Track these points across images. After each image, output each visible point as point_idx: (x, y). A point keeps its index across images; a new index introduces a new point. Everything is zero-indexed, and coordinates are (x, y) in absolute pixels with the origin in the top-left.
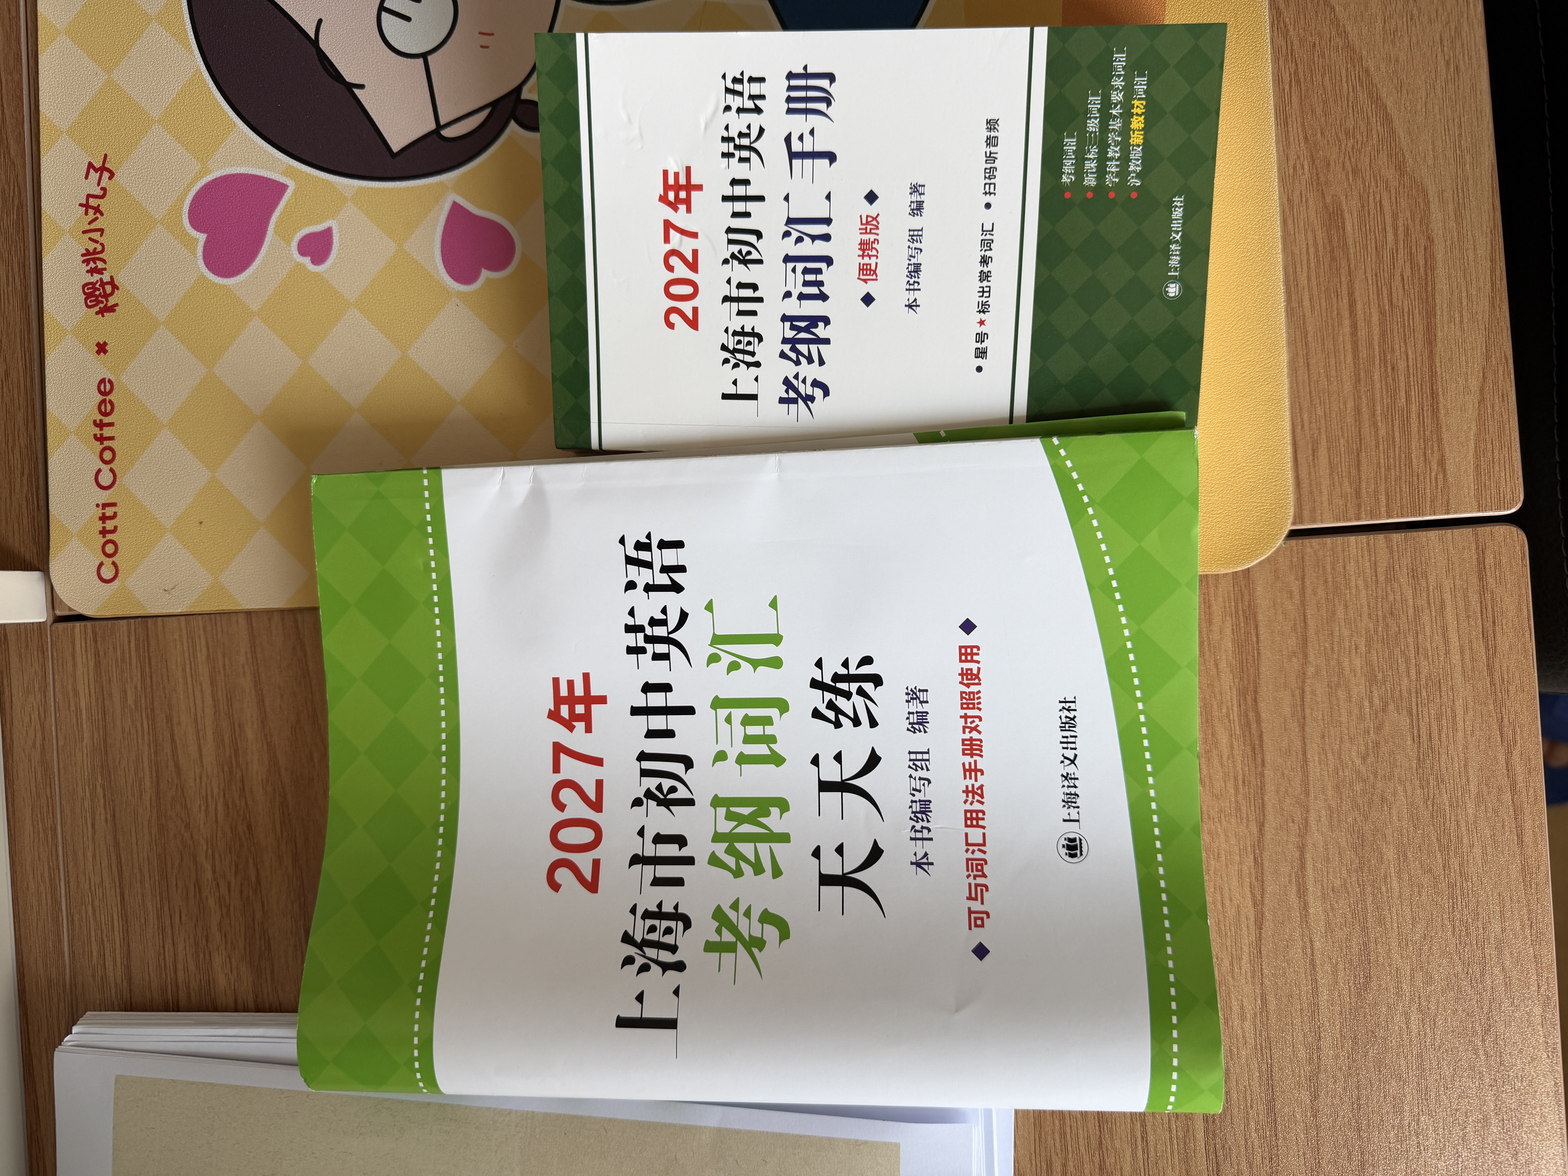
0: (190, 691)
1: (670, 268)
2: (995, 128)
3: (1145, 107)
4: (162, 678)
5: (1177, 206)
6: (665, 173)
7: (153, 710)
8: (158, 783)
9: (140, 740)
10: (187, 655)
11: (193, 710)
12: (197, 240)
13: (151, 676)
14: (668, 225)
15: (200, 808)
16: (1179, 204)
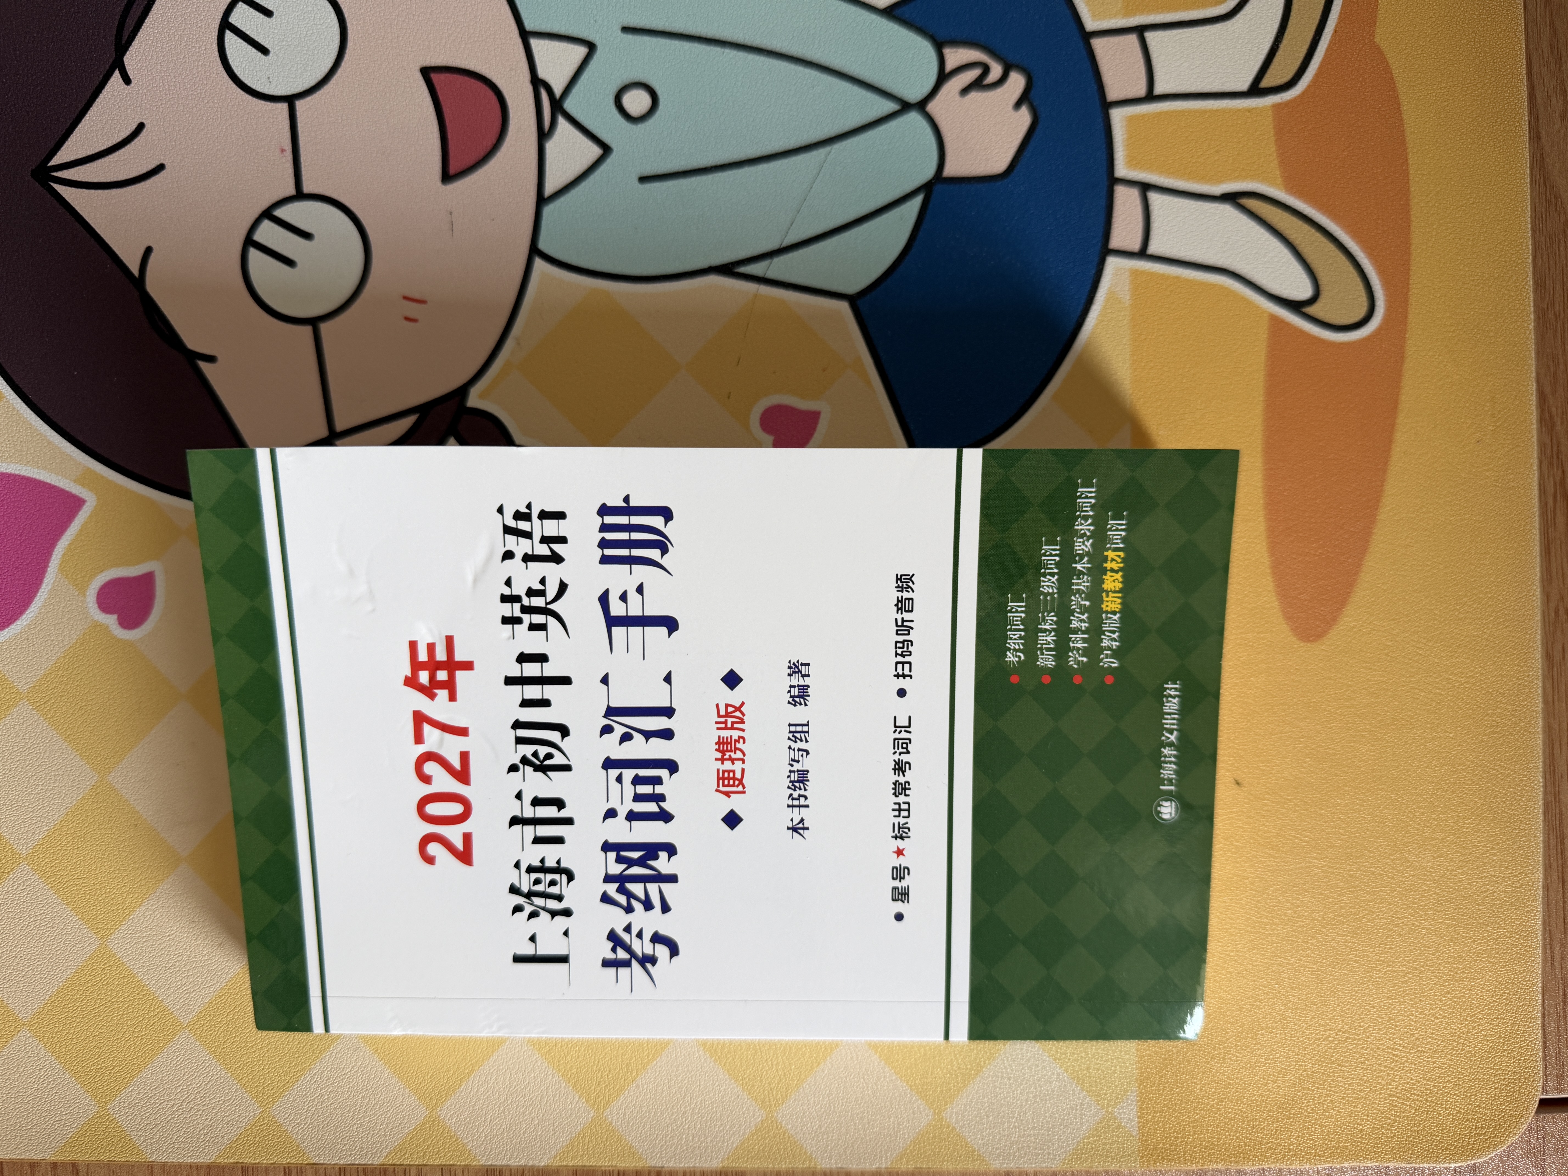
1: (426, 779)
2: (909, 587)
3: (1124, 560)
5: (1171, 696)
6: (413, 645)
14: (420, 719)
16: (1172, 693)
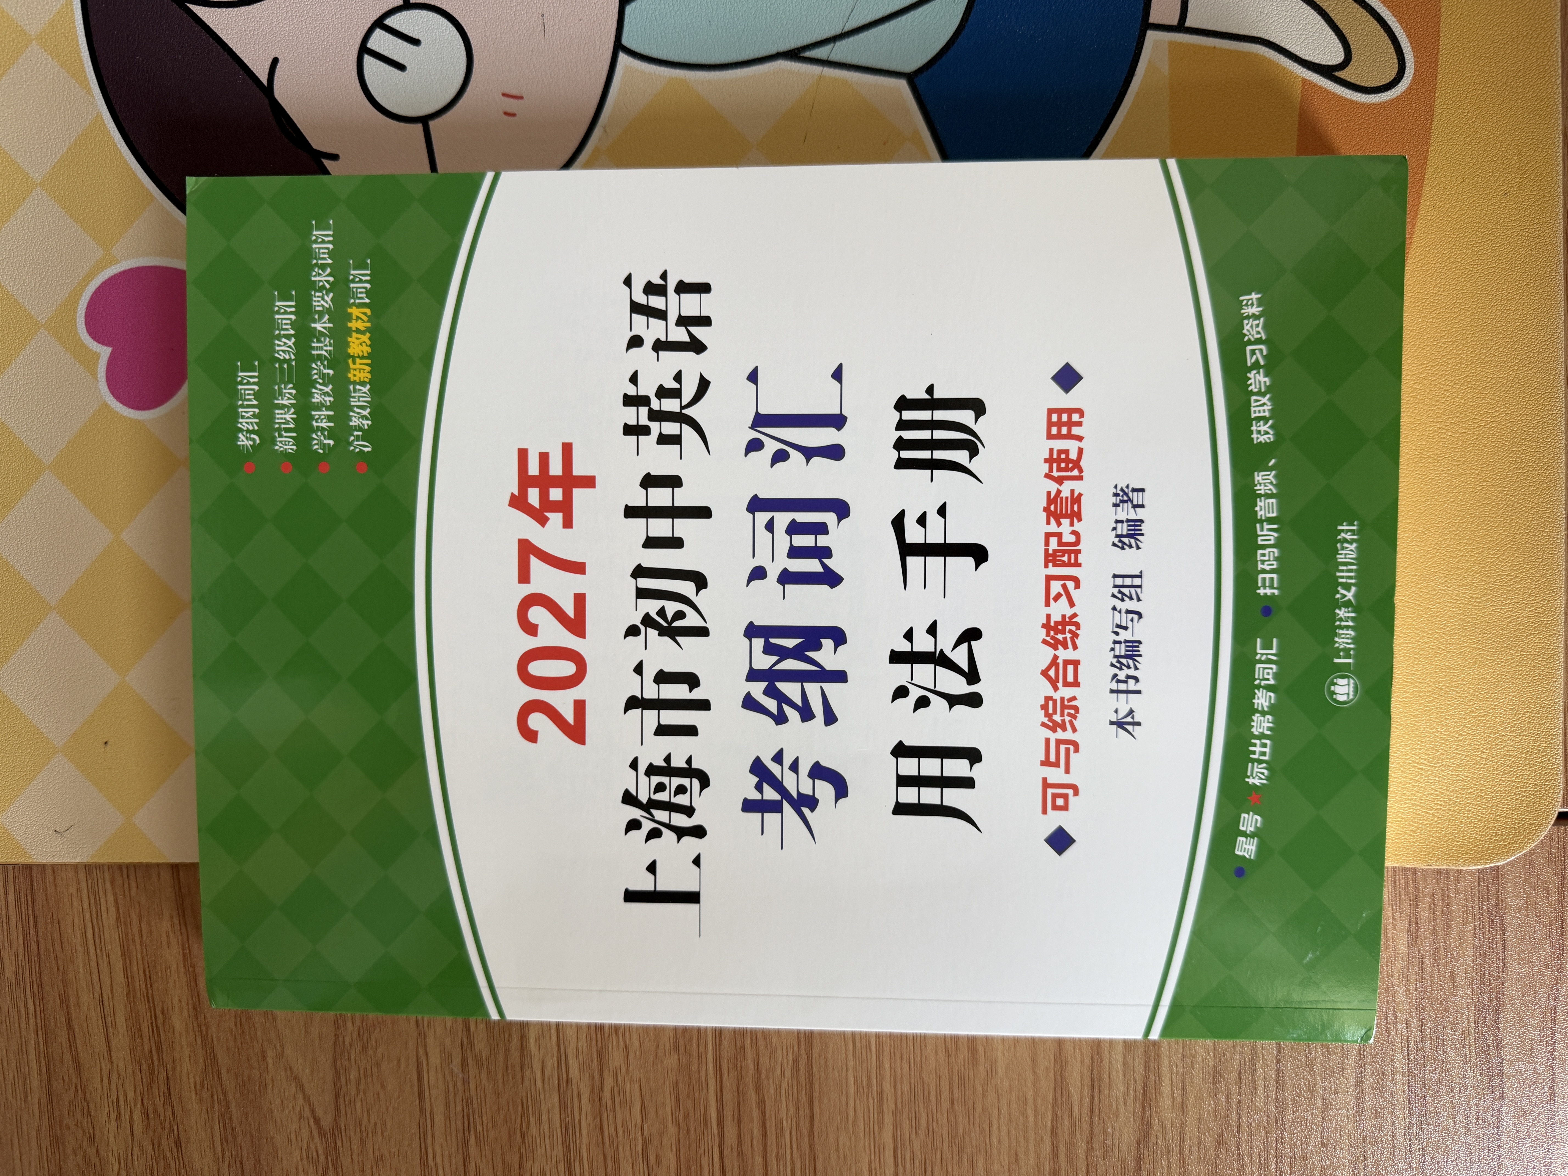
0: (94, 964)
4: (53, 945)
7: (41, 985)
8: (49, 1081)
9: (23, 1025)
10: (88, 916)
11: (97, 988)
12: (98, 356)
13: (38, 942)
15: (109, 1115)
